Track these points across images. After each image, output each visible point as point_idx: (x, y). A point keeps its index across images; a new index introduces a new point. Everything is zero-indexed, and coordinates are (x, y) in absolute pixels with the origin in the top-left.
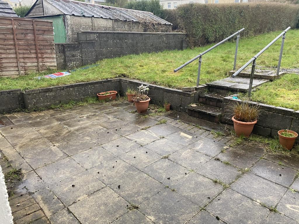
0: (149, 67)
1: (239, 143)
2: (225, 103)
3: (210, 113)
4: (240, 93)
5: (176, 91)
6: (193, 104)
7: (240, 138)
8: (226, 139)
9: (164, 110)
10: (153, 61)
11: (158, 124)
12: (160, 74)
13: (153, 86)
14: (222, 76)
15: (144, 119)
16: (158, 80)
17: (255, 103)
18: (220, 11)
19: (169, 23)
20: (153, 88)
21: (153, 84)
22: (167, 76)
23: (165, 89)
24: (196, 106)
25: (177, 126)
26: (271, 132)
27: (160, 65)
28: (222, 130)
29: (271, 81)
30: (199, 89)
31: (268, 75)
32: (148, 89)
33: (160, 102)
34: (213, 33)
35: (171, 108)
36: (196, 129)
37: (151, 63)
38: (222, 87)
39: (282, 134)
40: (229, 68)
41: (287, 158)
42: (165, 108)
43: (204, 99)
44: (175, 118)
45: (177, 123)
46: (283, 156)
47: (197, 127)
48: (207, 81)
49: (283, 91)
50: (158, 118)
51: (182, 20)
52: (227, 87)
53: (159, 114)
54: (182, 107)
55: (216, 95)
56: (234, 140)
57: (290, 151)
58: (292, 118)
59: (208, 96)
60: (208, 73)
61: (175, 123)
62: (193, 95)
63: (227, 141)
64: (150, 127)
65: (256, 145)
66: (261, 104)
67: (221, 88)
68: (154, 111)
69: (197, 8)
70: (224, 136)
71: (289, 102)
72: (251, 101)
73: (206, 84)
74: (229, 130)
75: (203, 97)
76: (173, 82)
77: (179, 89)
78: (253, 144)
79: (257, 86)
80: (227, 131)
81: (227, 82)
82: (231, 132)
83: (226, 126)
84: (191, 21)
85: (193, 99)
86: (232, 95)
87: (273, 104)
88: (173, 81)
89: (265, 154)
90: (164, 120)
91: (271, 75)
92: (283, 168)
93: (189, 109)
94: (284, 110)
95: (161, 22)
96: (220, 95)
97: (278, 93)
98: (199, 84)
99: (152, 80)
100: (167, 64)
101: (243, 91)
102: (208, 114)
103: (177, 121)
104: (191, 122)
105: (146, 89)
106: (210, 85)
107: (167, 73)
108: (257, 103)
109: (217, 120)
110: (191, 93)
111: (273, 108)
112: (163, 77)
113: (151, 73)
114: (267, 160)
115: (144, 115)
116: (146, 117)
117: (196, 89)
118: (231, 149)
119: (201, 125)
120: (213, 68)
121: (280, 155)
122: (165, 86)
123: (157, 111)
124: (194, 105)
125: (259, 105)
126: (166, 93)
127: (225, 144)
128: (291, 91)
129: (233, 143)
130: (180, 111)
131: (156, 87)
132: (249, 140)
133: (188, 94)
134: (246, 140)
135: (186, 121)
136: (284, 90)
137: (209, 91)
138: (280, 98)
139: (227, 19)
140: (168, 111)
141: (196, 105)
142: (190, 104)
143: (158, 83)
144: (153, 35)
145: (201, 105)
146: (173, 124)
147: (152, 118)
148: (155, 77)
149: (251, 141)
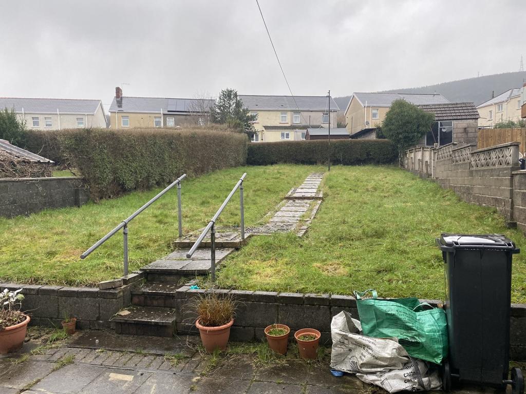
0: (14, 248)
1: (214, 364)
2: (179, 300)
3: (156, 321)
4: (199, 277)
5: (86, 292)
6: (122, 310)
7: (214, 355)
8: (193, 362)
9: (63, 334)
10: (22, 234)
11: (57, 369)
12: (45, 261)
13: (33, 290)
14: (164, 250)
15: (20, 365)
16: (41, 273)
17: (225, 291)
18: (138, 142)
19: (47, 160)
20: (32, 292)
21: (31, 283)
22: (60, 262)
23: (61, 291)
24: (130, 313)
25: (99, 361)
26: (255, 332)
27: (41, 241)
28: (183, 348)
29: (237, 249)
30: (130, 281)
31: (232, 241)
32: (20, 296)
33: (51, 318)
34: (131, 175)
35: (78, 327)
36: (137, 359)
37: (19, 239)
38: (169, 271)
39: (270, 333)
40: (172, 235)
41: (284, 369)
42: (65, 329)
43: (142, 298)
44: (91, 346)
45: (97, 357)
46: (279, 367)
47: (138, 353)
48: (141, 263)
49: (256, 264)
50: (52, 355)
51: (72, 155)
52: (177, 270)
53: (53, 346)
54: (102, 320)
55: (160, 286)
56: (206, 361)
57: (286, 356)
58: (278, 305)
59: (147, 290)
60: (139, 247)
61: (94, 357)
62: (121, 294)
63: (195, 366)
64: (39, 381)
65: (239, 360)
66: (233, 292)
67: (167, 273)
68: (39, 341)
69: (99, 135)
70: (188, 357)
71: (268, 280)
72: (218, 288)
73: (141, 270)
74: (194, 345)
75: (139, 293)
76: (75, 274)
77: (91, 286)
78: (235, 361)
79: (220, 261)
80: (191, 347)
81: (174, 261)
82: (197, 347)
83: (188, 339)
84: (91, 156)
85: (122, 301)
86: (188, 283)
87: (249, 288)
88: (77, 271)
89: (256, 373)
90: (67, 356)
91: (235, 241)
92: (284, 388)
93: (117, 321)
94: (265, 295)
95: (29, 157)
96: (168, 286)
97: (251, 269)
98: (127, 272)
99: (28, 276)
100: (56, 238)
101: (203, 274)
102: (153, 324)
103: (97, 350)
104: (124, 346)
105: (15, 298)
106: (148, 271)
107: (58, 258)
108: (228, 290)
109: (170, 331)
110: (117, 292)
111: (251, 295)
112: (52, 267)
113: (22, 260)
114: (260, 381)
115: (18, 357)
116: (24, 359)
117: (125, 282)
118: (205, 379)
119: (145, 348)
120: (145, 238)
121: (275, 367)
122: (61, 284)
123: (47, 341)
124: (125, 313)
125: (231, 294)
126: (64, 298)
127: (193, 372)
128: (266, 263)
129: (204, 367)
130: (98, 330)
131: (39, 289)
132: (226, 355)
133: (111, 293)
134: (223, 355)
135: (114, 348)
136: (257, 261)
137: (147, 280)
138: (255, 276)
139: (151, 153)
140: (73, 333)
141: (129, 310)
142: (118, 311)
143: (42, 280)
144: (15, 183)
145: (137, 309)
146: (90, 360)
147: (39, 358)
148: (35, 268)
149: (231, 355)
